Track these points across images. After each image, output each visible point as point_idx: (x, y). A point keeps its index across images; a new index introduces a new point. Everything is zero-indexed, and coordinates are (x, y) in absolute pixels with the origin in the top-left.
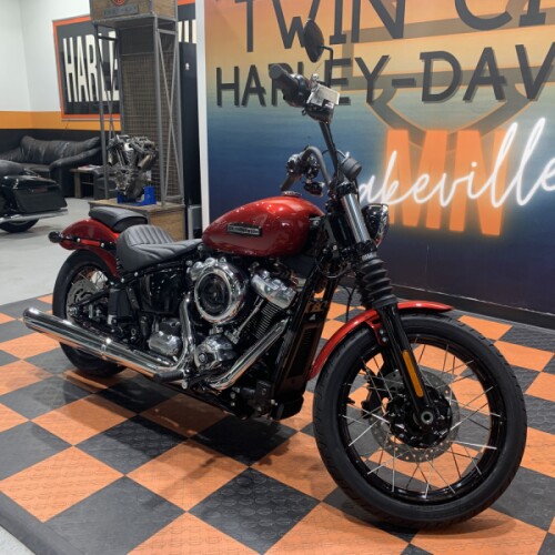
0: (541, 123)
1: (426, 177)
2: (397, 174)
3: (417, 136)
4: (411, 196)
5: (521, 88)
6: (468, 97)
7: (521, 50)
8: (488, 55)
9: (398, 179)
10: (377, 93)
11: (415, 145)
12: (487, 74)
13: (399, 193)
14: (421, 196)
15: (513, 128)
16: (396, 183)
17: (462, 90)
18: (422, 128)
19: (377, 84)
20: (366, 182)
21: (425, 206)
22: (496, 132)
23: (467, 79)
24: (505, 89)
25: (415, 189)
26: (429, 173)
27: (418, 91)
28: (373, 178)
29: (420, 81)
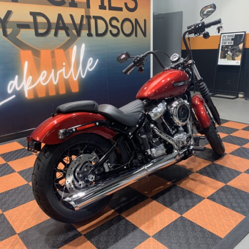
0: (83, 45)
1: (45, 72)
2: (30, 73)
3: (36, 53)
4: (40, 82)
5: (74, 32)
6: (56, 34)
7: (71, 16)
8: (60, 17)
9: (31, 75)
10: (9, 31)
11: (36, 58)
12: (61, 25)
13: (33, 83)
14: (44, 81)
15: (75, 47)
16: (30, 78)
17: (53, 31)
18: (38, 49)
19: (7, 25)
20: (13, 79)
21: (47, 86)
22: (69, 49)
23: (54, 26)
24: (69, 32)
25: (41, 79)
26: (46, 70)
27: (32, 31)
28: (17, 77)
29: (32, 26)
